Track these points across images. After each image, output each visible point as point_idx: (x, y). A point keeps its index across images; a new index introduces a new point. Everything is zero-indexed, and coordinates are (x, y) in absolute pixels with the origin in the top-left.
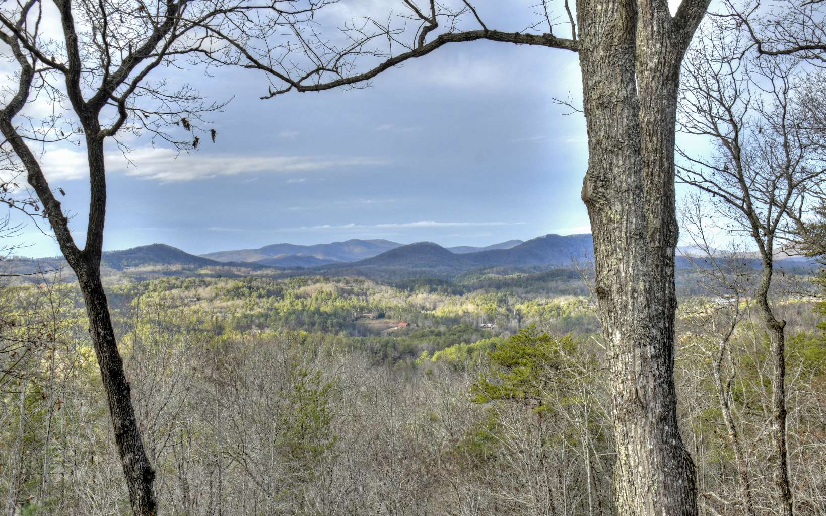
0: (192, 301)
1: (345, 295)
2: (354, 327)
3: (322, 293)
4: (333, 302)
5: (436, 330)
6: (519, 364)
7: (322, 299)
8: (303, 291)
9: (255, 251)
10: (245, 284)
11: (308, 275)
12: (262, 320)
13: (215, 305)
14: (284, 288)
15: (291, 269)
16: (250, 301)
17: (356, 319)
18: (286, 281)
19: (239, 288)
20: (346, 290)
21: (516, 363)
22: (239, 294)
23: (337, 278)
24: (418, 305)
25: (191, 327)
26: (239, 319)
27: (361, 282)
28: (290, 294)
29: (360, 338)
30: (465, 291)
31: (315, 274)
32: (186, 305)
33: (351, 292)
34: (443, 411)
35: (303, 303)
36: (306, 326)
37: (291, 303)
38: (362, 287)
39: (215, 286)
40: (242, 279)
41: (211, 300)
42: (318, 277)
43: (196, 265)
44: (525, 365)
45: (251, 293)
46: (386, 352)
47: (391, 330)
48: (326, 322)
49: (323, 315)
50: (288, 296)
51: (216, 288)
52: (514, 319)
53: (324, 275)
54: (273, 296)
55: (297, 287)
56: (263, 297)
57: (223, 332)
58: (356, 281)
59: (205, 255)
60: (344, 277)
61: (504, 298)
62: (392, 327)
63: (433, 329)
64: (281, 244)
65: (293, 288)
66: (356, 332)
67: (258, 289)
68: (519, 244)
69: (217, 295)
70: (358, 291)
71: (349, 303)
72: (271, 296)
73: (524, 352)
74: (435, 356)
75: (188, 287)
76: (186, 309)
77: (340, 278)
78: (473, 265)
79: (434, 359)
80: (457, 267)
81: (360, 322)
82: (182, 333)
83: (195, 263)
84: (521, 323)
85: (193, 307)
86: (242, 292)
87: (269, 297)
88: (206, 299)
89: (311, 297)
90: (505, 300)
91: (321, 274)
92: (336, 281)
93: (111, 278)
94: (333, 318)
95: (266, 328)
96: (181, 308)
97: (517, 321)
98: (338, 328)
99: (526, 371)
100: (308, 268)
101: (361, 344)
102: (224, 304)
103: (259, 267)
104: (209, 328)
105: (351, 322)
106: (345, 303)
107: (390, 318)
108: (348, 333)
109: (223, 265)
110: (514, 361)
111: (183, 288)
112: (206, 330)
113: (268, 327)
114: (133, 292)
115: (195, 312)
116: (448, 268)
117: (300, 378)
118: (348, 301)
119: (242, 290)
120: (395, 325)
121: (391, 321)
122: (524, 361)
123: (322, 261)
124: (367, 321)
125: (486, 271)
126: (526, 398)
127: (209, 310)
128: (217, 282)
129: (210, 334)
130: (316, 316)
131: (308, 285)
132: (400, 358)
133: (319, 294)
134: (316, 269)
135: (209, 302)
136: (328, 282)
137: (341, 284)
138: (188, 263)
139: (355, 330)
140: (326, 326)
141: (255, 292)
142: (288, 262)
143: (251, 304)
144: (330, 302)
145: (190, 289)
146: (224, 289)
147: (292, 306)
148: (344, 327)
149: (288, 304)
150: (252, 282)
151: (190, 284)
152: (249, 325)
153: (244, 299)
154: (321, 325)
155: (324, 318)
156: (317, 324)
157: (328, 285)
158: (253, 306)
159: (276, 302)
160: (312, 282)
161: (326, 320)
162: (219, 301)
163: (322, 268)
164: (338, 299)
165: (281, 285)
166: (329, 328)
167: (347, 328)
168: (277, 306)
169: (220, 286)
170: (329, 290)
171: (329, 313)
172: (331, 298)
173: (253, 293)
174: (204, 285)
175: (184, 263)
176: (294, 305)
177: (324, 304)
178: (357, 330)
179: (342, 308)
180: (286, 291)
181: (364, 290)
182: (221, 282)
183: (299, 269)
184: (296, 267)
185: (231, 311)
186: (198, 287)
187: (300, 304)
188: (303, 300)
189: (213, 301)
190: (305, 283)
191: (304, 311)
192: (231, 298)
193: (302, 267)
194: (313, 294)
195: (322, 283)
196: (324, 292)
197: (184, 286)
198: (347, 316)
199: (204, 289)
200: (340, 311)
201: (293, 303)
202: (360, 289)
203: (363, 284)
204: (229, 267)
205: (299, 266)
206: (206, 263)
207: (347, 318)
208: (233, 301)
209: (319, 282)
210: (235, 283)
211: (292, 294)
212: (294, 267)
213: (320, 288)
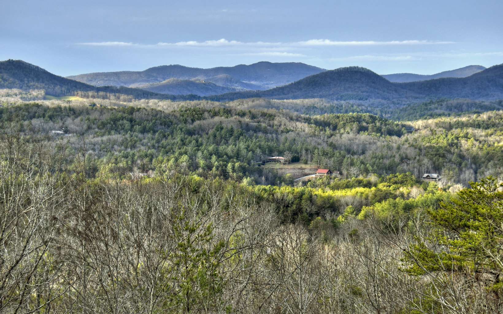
1: (251, 132)
2: (260, 172)
3: (222, 128)
4: (235, 141)
5: (365, 179)
6: (469, 227)
7: (221, 137)
8: (198, 127)
9: (139, 73)
12: (146, 160)
13: (87, 141)
14: (174, 121)
16: (131, 136)
17: (264, 163)
19: (118, 120)
20: (252, 126)
21: (465, 226)
22: (118, 127)
24: (343, 148)
26: (116, 159)
28: (181, 129)
29: (267, 187)
30: (405, 131)
32: (50, 139)
33: (258, 128)
34: (367, 282)
35: (197, 141)
36: (200, 170)
37: (182, 140)
38: (271, 122)
39: (87, 116)
41: (83, 134)
43: (63, 89)
44: (477, 228)
46: (300, 205)
47: (306, 178)
48: (226, 166)
49: (222, 157)
50: (179, 131)
51: (88, 119)
52: (468, 169)
55: (190, 121)
56: (148, 132)
57: (97, 175)
61: (456, 141)
62: (309, 174)
63: (361, 178)
64: (171, 66)
65: (186, 122)
66: (263, 178)
67: (141, 121)
68: (479, 71)
69: (89, 128)
70: (266, 127)
71: (255, 143)
72: (157, 131)
73: (477, 212)
74: (363, 212)
75: (53, 116)
76: (50, 144)
78: (417, 98)
79: (361, 216)
80: (394, 100)
81: (268, 166)
83: (61, 86)
84: (478, 175)
85: (59, 142)
86: (121, 125)
87: (154, 132)
88: (76, 132)
89: (207, 133)
90: (456, 144)
94: (235, 160)
95: (151, 171)
96: (44, 143)
97: (472, 171)
98: (241, 174)
99: (478, 236)
101: (269, 194)
102: (98, 140)
104: (79, 169)
105: (257, 166)
106: (250, 142)
107: (306, 162)
108: (253, 180)
109: (98, 90)
110: (462, 223)
111: (46, 118)
112: (75, 172)
113: (153, 170)
115: (61, 148)
116: (383, 101)
117: (186, 233)
118: (254, 141)
119: (121, 122)
120: (311, 172)
121: (308, 166)
122: (477, 223)
123: (223, 88)
124: (277, 166)
125: (433, 106)
126: (476, 272)
127: (79, 146)
128: (90, 112)
130: (214, 158)
131: (204, 119)
132: (318, 214)
133: (218, 131)
134: (214, 98)
135: (79, 136)
136: (229, 115)
137: (245, 118)
138: (52, 86)
139: (262, 176)
140: (226, 170)
141: (137, 126)
142: (180, 89)
143: (133, 140)
144: (232, 141)
145: (55, 119)
146: (99, 121)
147: (184, 144)
148: (248, 172)
149: (179, 142)
150: (134, 113)
151: (55, 113)
152: (130, 167)
153: (123, 133)
154: (220, 169)
155: (223, 161)
156: (214, 167)
157: (229, 119)
158: (135, 143)
159: (164, 139)
160: (209, 115)
161: (225, 163)
162: (93, 135)
163: (222, 97)
164: (241, 137)
165: (170, 117)
166: (229, 173)
167: (252, 174)
168: (165, 144)
169: (94, 117)
170: (230, 125)
171: (229, 155)
172: (232, 136)
173: (135, 127)
174: (73, 115)
175: (47, 86)
176: (186, 143)
177: (224, 142)
178: (264, 177)
179: (247, 149)
180: (176, 125)
181: (275, 127)
182: (95, 111)
183: (193, 98)
184: (189, 95)
185: (107, 149)
186: (66, 117)
187: (194, 141)
188: (197, 138)
189: (85, 135)
190: (200, 116)
191: (198, 151)
192: (107, 133)
193: (197, 95)
194: (210, 130)
195: (221, 116)
196: (224, 128)
197: (47, 115)
198: (253, 159)
199: (73, 120)
200: (244, 152)
201: (184, 141)
202: (270, 126)
203: (273, 119)
204: (105, 93)
205: (194, 94)
206: (76, 87)
207: (252, 161)
208: (109, 136)
209: (218, 115)
210: (113, 113)
211: (183, 129)
212: (187, 95)
213: (219, 122)
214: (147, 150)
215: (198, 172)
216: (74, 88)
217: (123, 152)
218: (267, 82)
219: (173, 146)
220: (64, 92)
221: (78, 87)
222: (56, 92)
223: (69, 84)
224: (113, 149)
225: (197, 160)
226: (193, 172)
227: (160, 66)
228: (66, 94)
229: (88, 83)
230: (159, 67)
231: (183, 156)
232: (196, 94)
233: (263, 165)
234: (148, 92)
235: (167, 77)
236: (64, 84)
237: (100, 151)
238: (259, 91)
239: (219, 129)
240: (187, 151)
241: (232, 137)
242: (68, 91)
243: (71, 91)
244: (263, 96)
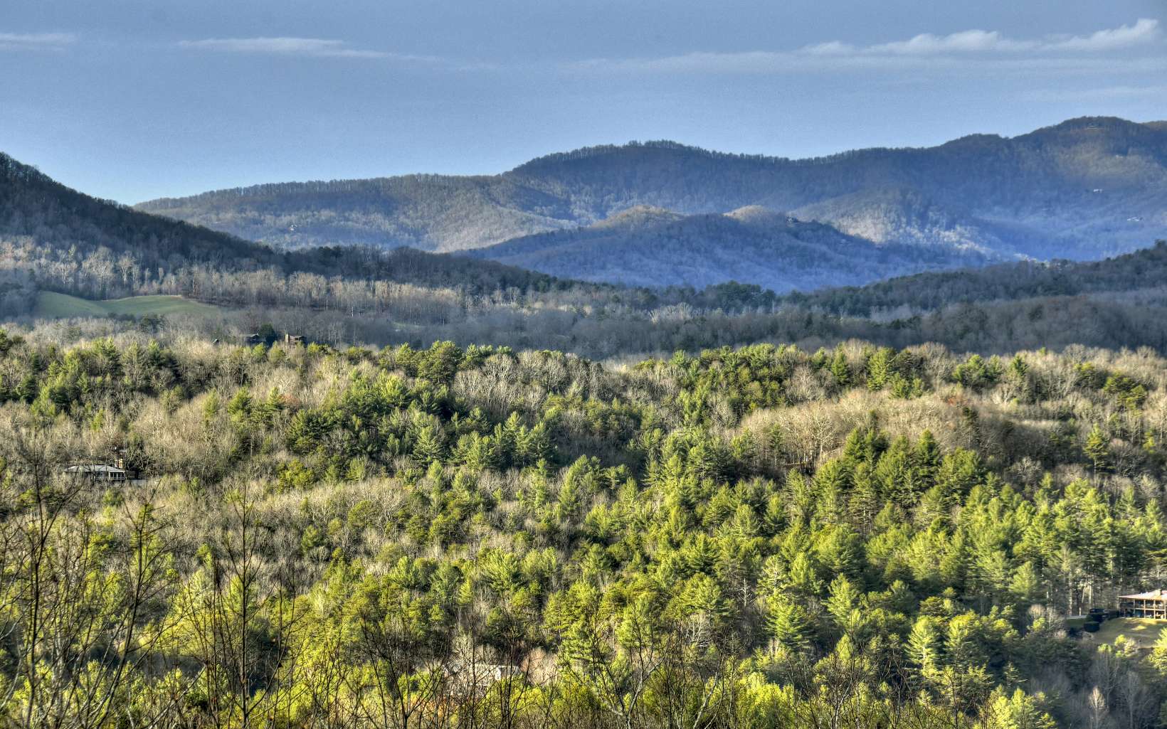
0: (93, 478)
1: (1027, 465)
2: (1078, 669)
3: (880, 447)
4: (947, 508)
7: (878, 489)
8: (761, 440)
9: (481, 183)
10: (420, 384)
11: (792, 338)
13: (234, 509)
14: (650, 412)
15: (689, 296)
16: (447, 485)
17: (1097, 621)
18: (663, 370)
19: (380, 408)
20: (1033, 435)
22: (381, 442)
23: (971, 360)
25: (87, 637)
26: (374, 596)
27: (1125, 385)
28: (682, 452)
31: (834, 334)
32: (56, 503)
33: (1063, 446)
35: (759, 508)
36: (777, 652)
37: (687, 505)
39: (238, 392)
40: (399, 352)
41: (213, 479)
42: (854, 352)
43: (125, 262)
45: (453, 437)
48: (905, 633)
49: (884, 586)
50: (672, 462)
51: (245, 405)
53: (892, 337)
54: (581, 461)
55: (724, 410)
56: (526, 462)
57: (281, 674)
58: (1093, 382)
59: (181, 202)
60: (1021, 354)
66: (1096, 699)
67: (494, 415)
69: (247, 447)
70: (1105, 442)
71: (1049, 519)
72: (569, 461)
75: (77, 393)
76: (61, 527)
77: (994, 361)
81: (1120, 639)
82: (30, 672)
83: (116, 251)
85: (101, 518)
86: (399, 433)
87: (556, 464)
88: (184, 467)
89: (808, 471)
91: (872, 335)
92: (964, 381)
94: (947, 604)
95: (538, 654)
96: (30, 522)
98: (978, 674)
100: (795, 298)
102: (292, 502)
104: (194, 647)
105: (1061, 635)
106: (1021, 516)
108: (1039, 708)
109: (291, 264)
111: (43, 402)
112: (175, 662)
113: (549, 648)
115: (114, 547)
118: (1043, 507)
119: (396, 419)
123: (888, 252)
127: (200, 534)
128: (252, 372)
129: (202, 686)
130: (842, 590)
131: (793, 401)
133: (862, 458)
134: (843, 302)
135: (198, 489)
136: (917, 381)
137: (997, 398)
138: (73, 249)
139: (1090, 690)
140: (904, 656)
141: (475, 435)
142: (675, 258)
143: (452, 504)
144: (930, 511)
145: (82, 404)
146: (293, 412)
147: (695, 523)
148: (1016, 665)
149: (673, 512)
150: (459, 374)
151: (84, 380)
152: (438, 635)
153: (409, 472)
154: (874, 644)
155: (891, 606)
156: (845, 638)
157: (916, 402)
158: (463, 519)
159: (602, 498)
160: (815, 383)
161: (900, 616)
162: (263, 481)
163: (880, 293)
164: (976, 491)
165: (630, 394)
166: (920, 666)
167: (1038, 676)
168: (604, 522)
169: (270, 393)
170: (922, 433)
171: (919, 578)
172: (932, 485)
173: (461, 442)
174: (170, 385)
175: (47, 250)
176: (706, 519)
177: (891, 517)
178: (1102, 691)
179: (1006, 546)
180: (657, 433)
181: (1150, 442)
182: (276, 365)
183: (739, 302)
184: (721, 287)
185: (330, 547)
186: (138, 395)
187: (744, 511)
188: (760, 492)
189: (226, 482)
190: (775, 385)
191: (764, 556)
192: (332, 469)
193: (757, 289)
194: (823, 455)
195: (878, 388)
196: (893, 444)
197: (44, 391)
198: (1038, 597)
199: (172, 411)
200: (991, 564)
201: (699, 510)
202: (1124, 435)
203: (1140, 403)
204: (322, 279)
205: (744, 280)
206: (185, 252)
207: (1036, 610)
208: (341, 487)
209: (861, 383)
210: (358, 375)
211: (693, 452)
212: (710, 288)
213: (868, 419)
214: (519, 551)
215: (764, 661)
216: (177, 257)
217: (403, 561)
218: (1108, 219)
219: (642, 534)
220: (130, 275)
221: (194, 250)
222: (90, 279)
223: (154, 239)
224: (361, 549)
225: (759, 601)
226: (740, 657)
227: (584, 149)
228: (136, 286)
229: (244, 236)
230: (576, 152)
231: (695, 579)
232: (753, 282)
233: (1094, 629)
234: (528, 274)
235: (617, 200)
236: (130, 242)
237: (300, 556)
238: (1065, 262)
239: (869, 453)
240: (710, 555)
241: (933, 491)
242: (147, 273)
243: (161, 270)
244: (1089, 286)
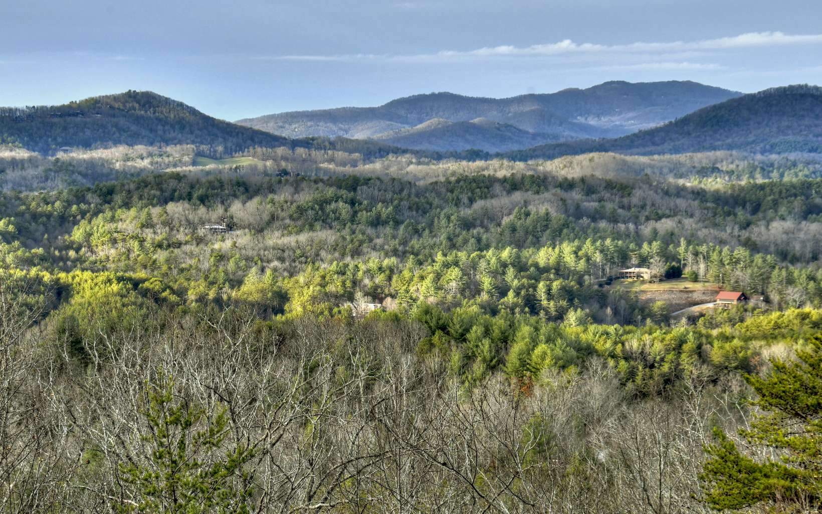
0: (214, 231)
1: (585, 221)
2: (602, 299)
3: (527, 214)
4: (553, 238)
7: (526, 231)
8: (480, 212)
9: (372, 111)
12: (380, 279)
13: (268, 243)
14: (436, 202)
16: (353, 232)
17: (610, 281)
19: (328, 202)
20: (587, 209)
22: (327, 216)
24: (772, 248)
26: (323, 277)
27: (623, 188)
28: (448, 218)
29: (612, 329)
32: (200, 241)
33: (599, 212)
35: (479, 240)
36: (484, 297)
37: (449, 239)
38: (625, 200)
39: (270, 196)
41: (261, 231)
43: (229, 144)
45: (356, 213)
46: (679, 364)
47: (696, 309)
48: (535, 288)
49: (527, 270)
50: (444, 222)
51: (273, 202)
54: (407, 222)
55: (465, 200)
56: (385, 223)
57: (287, 307)
59: (251, 120)
62: (702, 302)
63: (807, 308)
65: (457, 203)
66: (609, 311)
67: (373, 204)
69: (273, 218)
70: (615, 210)
72: (402, 222)
75: (207, 196)
76: (200, 250)
81: (617, 289)
83: (225, 141)
85: (216, 247)
86: (334, 212)
87: (397, 223)
88: (249, 226)
89: (499, 224)
92: (562, 186)
93: (24, 173)
94: (552, 276)
95: (389, 299)
96: (189, 248)
98: (564, 303)
101: (616, 343)
102: (290, 240)
103: (380, 150)
104: (253, 297)
105: (596, 287)
107: (695, 278)
108: (587, 315)
109: (295, 144)
111: (195, 200)
113: (393, 297)
114: (74, 207)
115: (222, 258)
118: (590, 237)
119: (333, 206)
120: (705, 298)
121: (698, 286)
124: (638, 287)
127: (255, 253)
128: (275, 187)
130: (511, 272)
131: (493, 196)
132: (714, 381)
133: (520, 219)
134: (516, 156)
135: (254, 235)
136: (542, 188)
137: (574, 193)
138: (209, 140)
139: (607, 307)
140: (535, 297)
141: (364, 212)
142: (450, 139)
143: (355, 240)
144: (546, 239)
145: (209, 201)
146: (292, 204)
147: (453, 246)
148: (578, 299)
149: (444, 242)
150: (359, 188)
151: (210, 191)
152: (349, 292)
153: (338, 227)
154: (523, 293)
155: (529, 278)
156: (511, 290)
157: (542, 196)
158: (360, 246)
159: (416, 237)
160: (502, 189)
161: (533, 281)
162: (280, 232)
163: (531, 152)
164: (565, 231)
165: (427, 195)
166: (541, 301)
167: (587, 303)
168: (417, 246)
169: (282, 197)
170: (544, 208)
171: (541, 266)
172: (548, 229)
173: (359, 215)
174: (243, 193)
175: (199, 140)
176: (458, 244)
177: (531, 242)
178: (611, 308)
179: (576, 253)
180: (438, 210)
181: (633, 210)
183: (475, 157)
184: (468, 150)
185: (307, 257)
186: (231, 198)
187: (473, 240)
188: (479, 234)
189: (266, 232)
190: (486, 190)
191: (480, 259)
192: (307, 226)
193: (482, 151)
194: (505, 218)
195: (527, 191)
196: (532, 213)
197: (195, 196)
198: (587, 272)
199: (244, 204)
200: (570, 260)
201: (455, 241)
202: (623, 207)
203: (629, 194)
204: (307, 150)
205: (476, 148)
206: (252, 140)
207: (587, 277)
208: (311, 234)
209: (520, 189)
210: (318, 188)
211: (452, 218)
212: (464, 151)
213: (523, 203)
214: (382, 259)
215: (479, 300)
216: (249, 142)
217: (335, 263)
219: (432, 251)
220: (231, 149)
221: (256, 139)
222: (215, 152)
223: (240, 135)
224: (319, 258)
225: (477, 277)
226: (470, 299)
231: (452, 269)
232: (481, 149)
233: (609, 284)
235: (427, 116)
236: (231, 136)
237: (294, 261)
239: (523, 217)
240: (458, 259)
241: (548, 231)
242: (238, 149)
243: (243, 147)
